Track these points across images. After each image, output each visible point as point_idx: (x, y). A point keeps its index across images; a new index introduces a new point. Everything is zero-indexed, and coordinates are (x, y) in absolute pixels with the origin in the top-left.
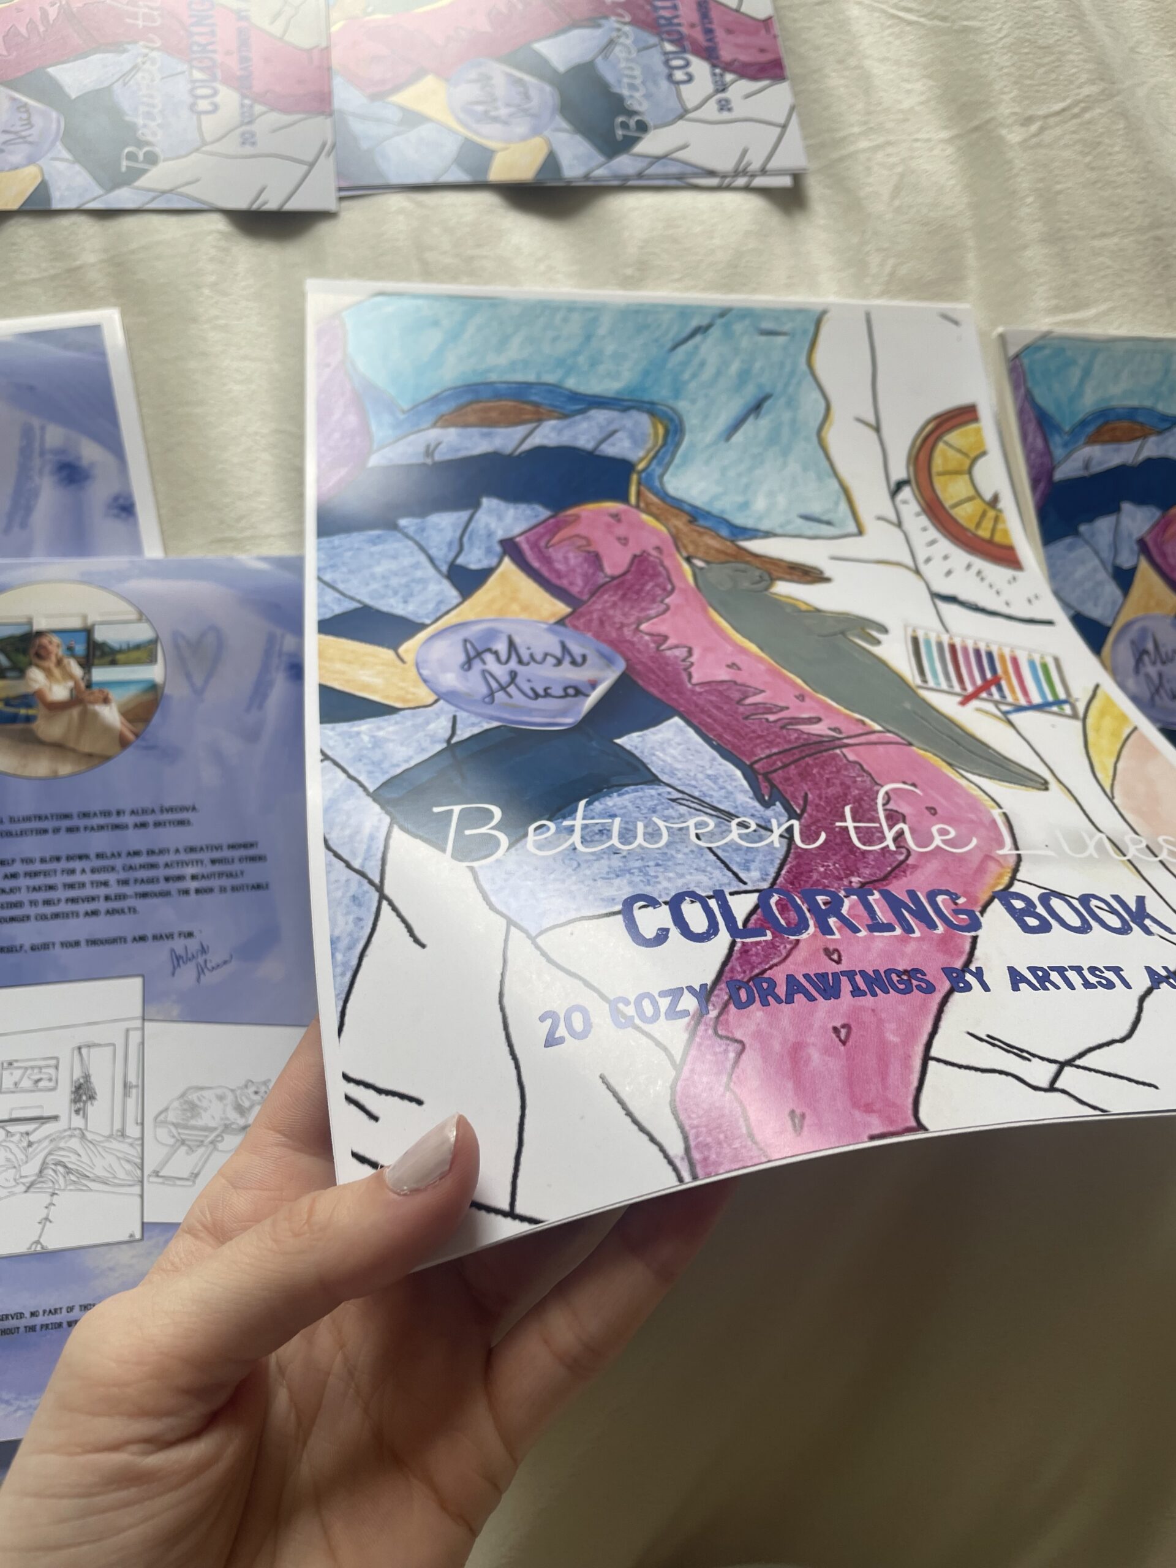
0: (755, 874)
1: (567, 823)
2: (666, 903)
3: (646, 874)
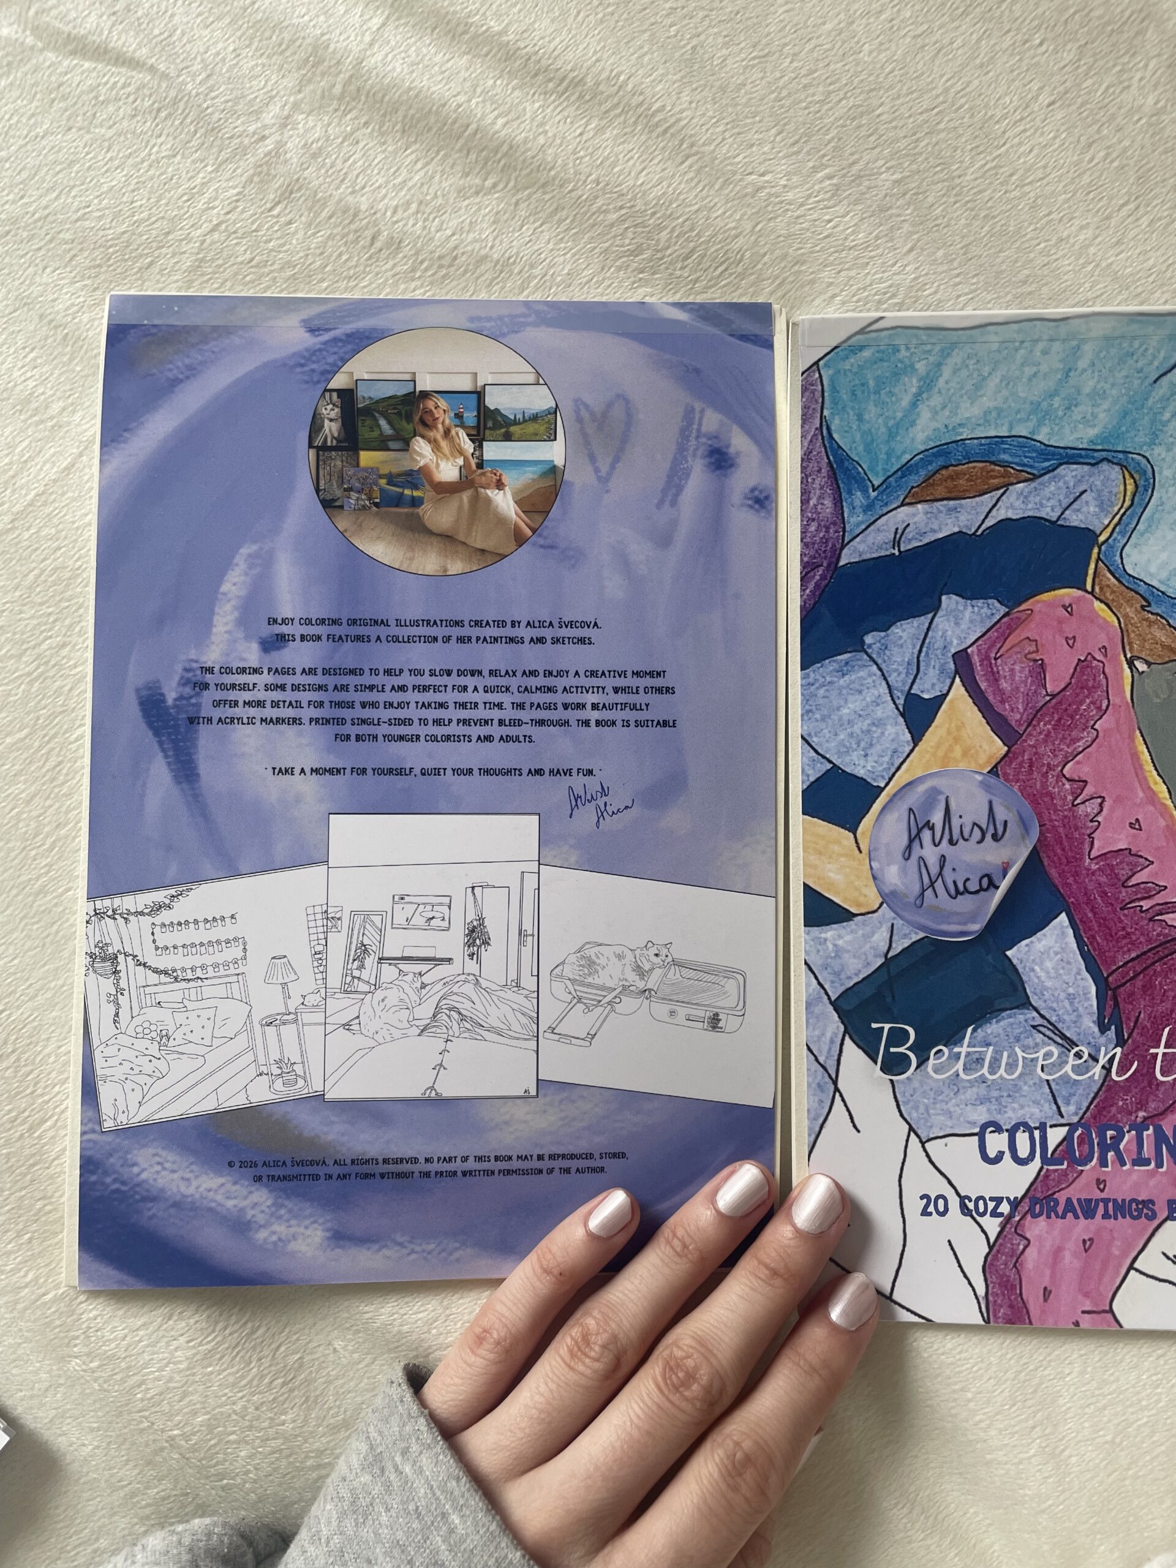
0: (1072, 1108)
1: (956, 1050)
2: (1007, 1130)
3: (1000, 1104)
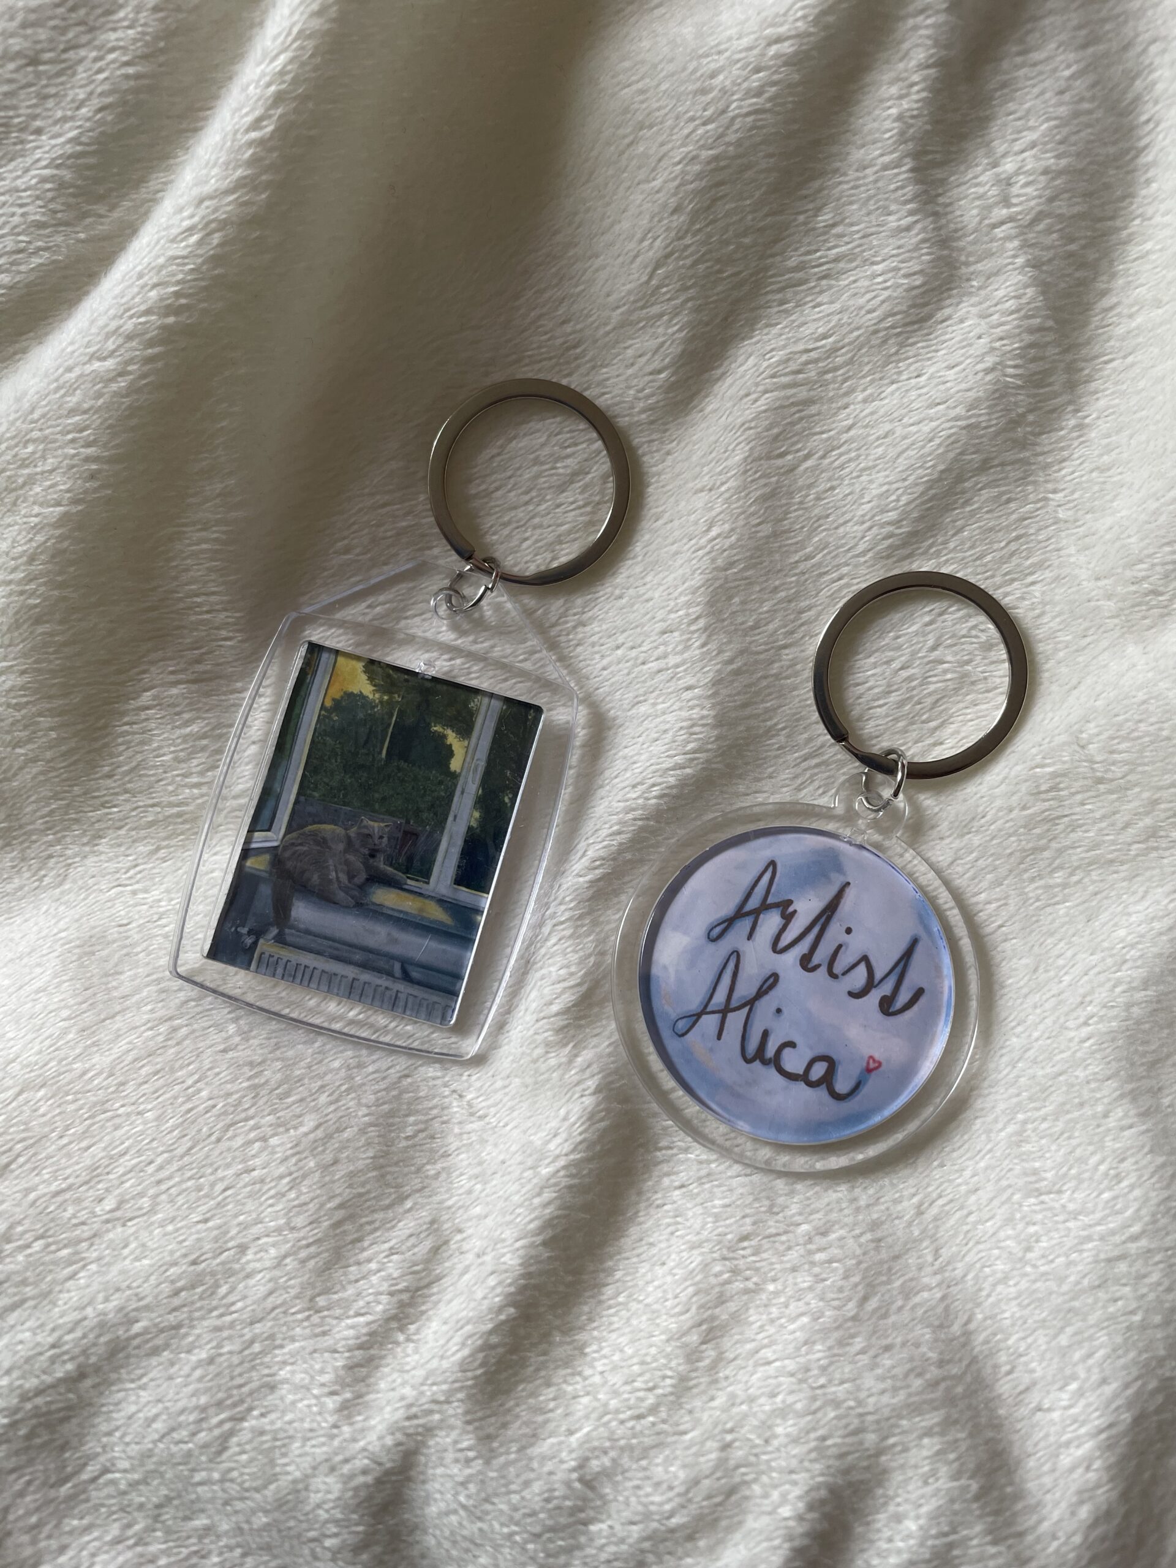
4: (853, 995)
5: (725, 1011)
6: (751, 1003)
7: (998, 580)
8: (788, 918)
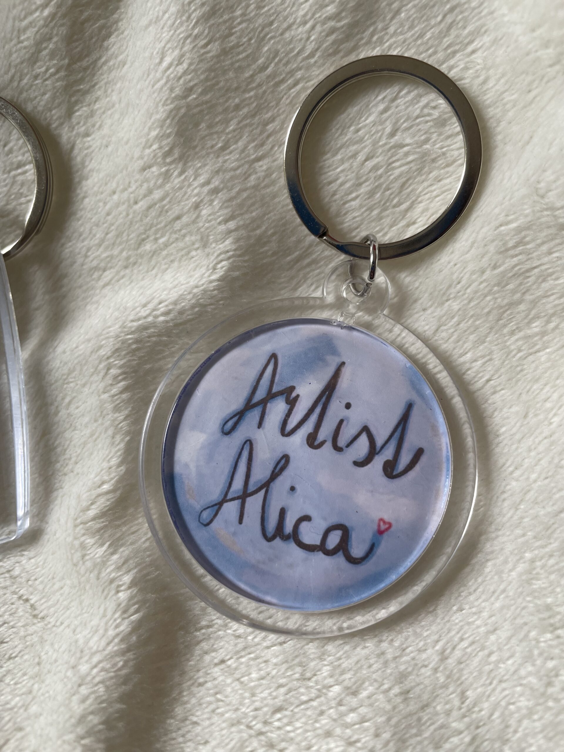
4: (359, 464)
5: (244, 496)
6: (266, 485)
7: (440, 55)
8: (292, 402)
